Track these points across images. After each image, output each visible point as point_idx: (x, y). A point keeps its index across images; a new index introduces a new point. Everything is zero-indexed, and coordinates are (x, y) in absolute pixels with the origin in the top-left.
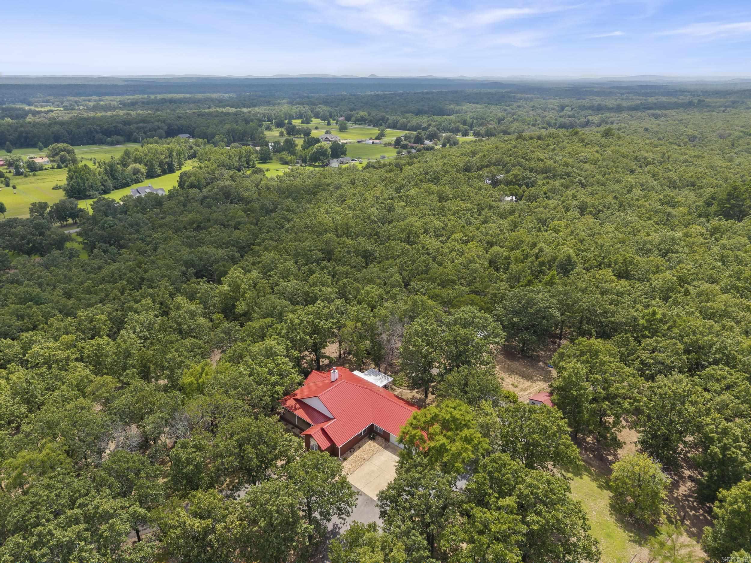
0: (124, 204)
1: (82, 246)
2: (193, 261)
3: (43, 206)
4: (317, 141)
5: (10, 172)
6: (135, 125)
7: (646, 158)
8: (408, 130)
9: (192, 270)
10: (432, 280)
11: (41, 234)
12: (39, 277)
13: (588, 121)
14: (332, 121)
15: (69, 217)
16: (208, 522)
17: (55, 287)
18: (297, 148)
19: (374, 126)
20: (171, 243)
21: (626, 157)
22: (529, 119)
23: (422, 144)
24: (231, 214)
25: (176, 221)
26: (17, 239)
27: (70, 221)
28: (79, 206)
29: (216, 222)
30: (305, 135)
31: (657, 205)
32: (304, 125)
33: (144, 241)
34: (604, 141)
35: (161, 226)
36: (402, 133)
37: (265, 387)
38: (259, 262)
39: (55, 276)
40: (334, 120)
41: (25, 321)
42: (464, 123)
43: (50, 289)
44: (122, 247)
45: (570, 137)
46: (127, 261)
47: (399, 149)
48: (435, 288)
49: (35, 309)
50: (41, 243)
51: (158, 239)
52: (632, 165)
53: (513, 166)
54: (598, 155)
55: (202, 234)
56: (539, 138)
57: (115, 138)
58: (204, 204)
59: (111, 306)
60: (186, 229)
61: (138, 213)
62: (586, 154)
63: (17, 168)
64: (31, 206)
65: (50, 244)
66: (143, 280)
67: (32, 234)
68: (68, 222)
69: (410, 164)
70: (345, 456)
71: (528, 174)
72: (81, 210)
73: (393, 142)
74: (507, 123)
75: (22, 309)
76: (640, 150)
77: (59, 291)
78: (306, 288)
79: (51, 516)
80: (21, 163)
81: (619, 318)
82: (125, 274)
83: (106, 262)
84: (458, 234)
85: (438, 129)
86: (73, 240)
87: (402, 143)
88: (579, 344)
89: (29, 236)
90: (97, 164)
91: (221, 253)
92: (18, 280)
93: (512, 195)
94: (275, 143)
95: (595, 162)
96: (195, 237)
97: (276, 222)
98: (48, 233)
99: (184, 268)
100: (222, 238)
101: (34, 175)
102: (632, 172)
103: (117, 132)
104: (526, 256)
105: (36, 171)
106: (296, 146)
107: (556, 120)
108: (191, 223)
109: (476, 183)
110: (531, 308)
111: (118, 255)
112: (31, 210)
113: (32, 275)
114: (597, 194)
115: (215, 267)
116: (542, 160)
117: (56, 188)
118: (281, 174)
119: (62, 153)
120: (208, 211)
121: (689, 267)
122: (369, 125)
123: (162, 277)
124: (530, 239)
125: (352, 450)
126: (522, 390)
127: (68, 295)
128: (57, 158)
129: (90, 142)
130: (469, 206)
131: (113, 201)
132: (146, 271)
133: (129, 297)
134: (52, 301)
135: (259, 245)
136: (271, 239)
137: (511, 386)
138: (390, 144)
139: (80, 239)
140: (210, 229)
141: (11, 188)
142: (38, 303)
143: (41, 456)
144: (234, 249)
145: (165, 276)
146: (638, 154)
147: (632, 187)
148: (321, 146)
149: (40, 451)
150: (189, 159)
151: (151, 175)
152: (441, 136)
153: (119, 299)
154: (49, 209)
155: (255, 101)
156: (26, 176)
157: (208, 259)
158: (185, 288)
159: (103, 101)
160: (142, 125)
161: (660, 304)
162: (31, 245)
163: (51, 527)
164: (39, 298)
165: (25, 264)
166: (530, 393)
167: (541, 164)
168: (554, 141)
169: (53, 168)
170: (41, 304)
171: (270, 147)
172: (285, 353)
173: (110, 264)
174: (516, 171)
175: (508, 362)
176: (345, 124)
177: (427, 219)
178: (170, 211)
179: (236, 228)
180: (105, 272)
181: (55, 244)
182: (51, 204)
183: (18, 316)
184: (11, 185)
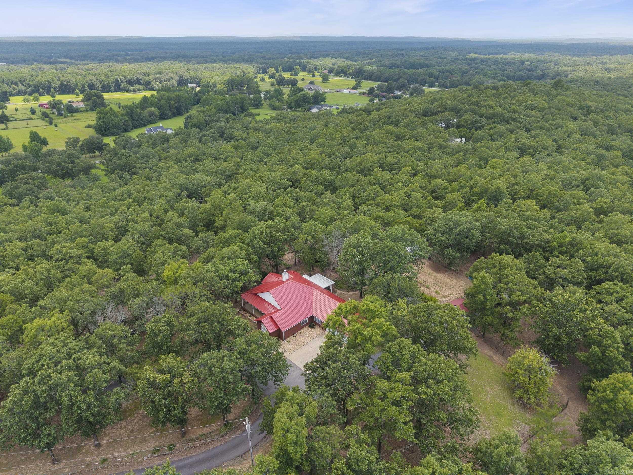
0: (139, 140)
1: (105, 173)
2: (187, 185)
3: (77, 140)
4: (302, 90)
5: (53, 113)
6: (153, 76)
7: (589, 107)
8: (382, 81)
9: (185, 193)
10: (378, 205)
11: (73, 162)
12: (68, 195)
13: (544, 74)
14: (316, 73)
15: (96, 150)
16: (168, 376)
17: (78, 203)
18: (284, 96)
19: (352, 78)
20: (171, 171)
21: (572, 106)
22: (490, 72)
23: (392, 93)
24: (222, 149)
25: (177, 154)
26: (54, 166)
27: (97, 153)
28: (104, 141)
29: (210, 155)
30: (292, 86)
31: (592, 148)
32: (293, 77)
33: (151, 169)
34: (553, 91)
35: (165, 158)
36: (375, 84)
37: (226, 282)
38: (238, 187)
39: (80, 194)
40: (318, 72)
41: (53, 227)
42: (431, 75)
43: (74, 204)
44: (134, 174)
45: (522, 88)
46: (137, 185)
47: (371, 97)
48: (378, 211)
49: (60, 217)
50: (72, 169)
51: (162, 168)
52: (576, 112)
53: (466, 112)
54: (545, 104)
55: (198, 165)
56: (495, 88)
57: (137, 87)
58: (202, 141)
59: (118, 217)
60: (186, 161)
61: (149, 147)
62: (534, 102)
63: (59, 110)
64: (67, 140)
65: (79, 170)
66: (145, 198)
67: (65, 162)
68: (95, 154)
69: (378, 110)
70: (288, 339)
71: (478, 119)
72: (106, 144)
73: (367, 92)
74: (470, 76)
75: (51, 218)
76: (584, 100)
77: (81, 205)
78: (272, 208)
79: (53, 365)
80: (62, 107)
81: (532, 240)
82: (132, 194)
83: (120, 186)
84: (407, 168)
85: (408, 81)
86: (97, 168)
87: (375, 92)
88: (492, 258)
89: (63, 164)
90: (121, 108)
91: (209, 179)
92: (51, 197)
93: (461, 137)
94: (266, 91)
95: (541, 110)
96: (192, 167)
97: (257, 156)
98: (77, 161)
99: (179, 191)
100: (213, 168)
101: (72, 116)
102: (575, 119)
103: (138, 82)
104: (463, 187)
105: (73, 113)
106: (284, 94)
107: (515, 73)
108: (190, 156)
109: (430, 126)
110: (456, 228)
111: (130, 180)
112: (67, 144)
113: (63, 193)
114: (538, 137)
115: (203, 189)
116: (492, 107)
117: (88, 127)
118: (268, 117)
119: (94, 98)
120: (204, 146)
121: (607, 200)
122: (348, 77)
123: (160, 197)
124: (469, 173)
125: (295, 335)
126: (443, 296)
127: (88, 209)
128: (90, 102)
129: (117, 89)
130: (421, 145)
131: (130, 137)
132: (148, 192)
133: (133, 212)
134: (74, 213)
135: (241, 174)
136: (251, 169)
137: (434, 293)
138: (364, 93)
139: (103, 167)
140: (204, 161)
141: (53, 126)
142: (64, 214)
143: (49, 322)
144: (222, 177)
145: (163, 196)
146: (583, 103)
147: (572, 132)
148: (304, 94)
149: (49, 319)
150: (195, 105)
151: (163, 117)
152: (410, 87)
153: (126, 213)
154: (80, 143)
155: (253, 56)
156: (65, 117)
157: (198, 185)
158: (177, 206)
159: (129, 55)
160: (158, 76)
161: (573, 230)
162: (65, 171)
163: (50, 371)
164: (65, 210)
165: (58, 185)
166: (450, 299)
167: (491, 111)
168: (507, 90)
169: (87, 111)
170: (66, 214)
171: (262, 96)
172: (246, 257)
173: (123, 187)
174: (467, 116)
175: (435, 274)
176: (327, 76)
177: (382, 155)
178: (174, 146)
179: (225, 160)
180: (118, 192)
181: (82, 171)
182: (82, 139)
183: (48, 223)
184: (53, 124)
